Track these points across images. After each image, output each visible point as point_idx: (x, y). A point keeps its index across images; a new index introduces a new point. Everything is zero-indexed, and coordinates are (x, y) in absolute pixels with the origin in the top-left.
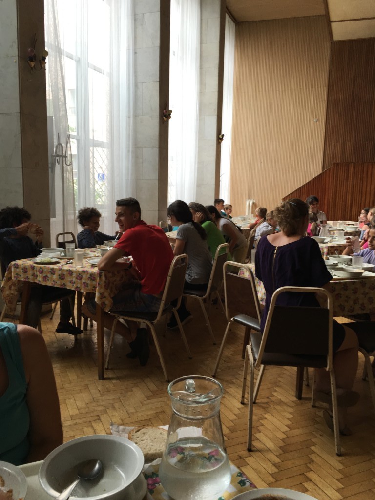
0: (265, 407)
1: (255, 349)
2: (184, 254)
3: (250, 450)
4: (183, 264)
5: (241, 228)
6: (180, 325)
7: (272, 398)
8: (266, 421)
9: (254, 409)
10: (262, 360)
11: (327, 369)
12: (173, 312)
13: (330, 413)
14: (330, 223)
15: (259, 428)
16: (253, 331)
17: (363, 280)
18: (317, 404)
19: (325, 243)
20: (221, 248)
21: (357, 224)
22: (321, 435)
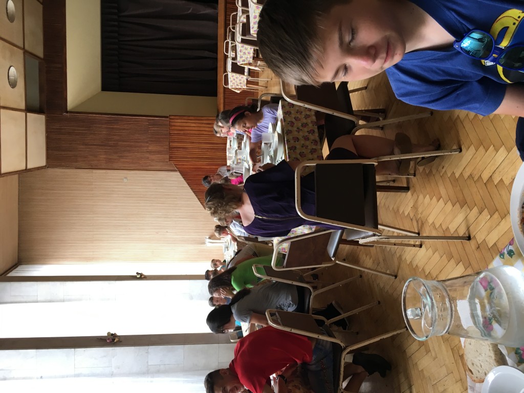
0: (422, 223)
1: (363, 235)
2: (266, 313)
3: (469, 238)
4: (277, 314)
5: (236, 251)
6: (343, 316)
7: (412, 215)
8: (435, 222)
9: (425, 235)
10: (374, 228)
11: (376, 164)
12: (330, 325)
13: (419, 160)
14: (229, 163)
15: (444, 229)
16: (344, 237)
17: (285, 132)
18: (412, 172)
19: (249, 168)
20: (258, 272)
21: (231, 138)
22: (443, 168)
